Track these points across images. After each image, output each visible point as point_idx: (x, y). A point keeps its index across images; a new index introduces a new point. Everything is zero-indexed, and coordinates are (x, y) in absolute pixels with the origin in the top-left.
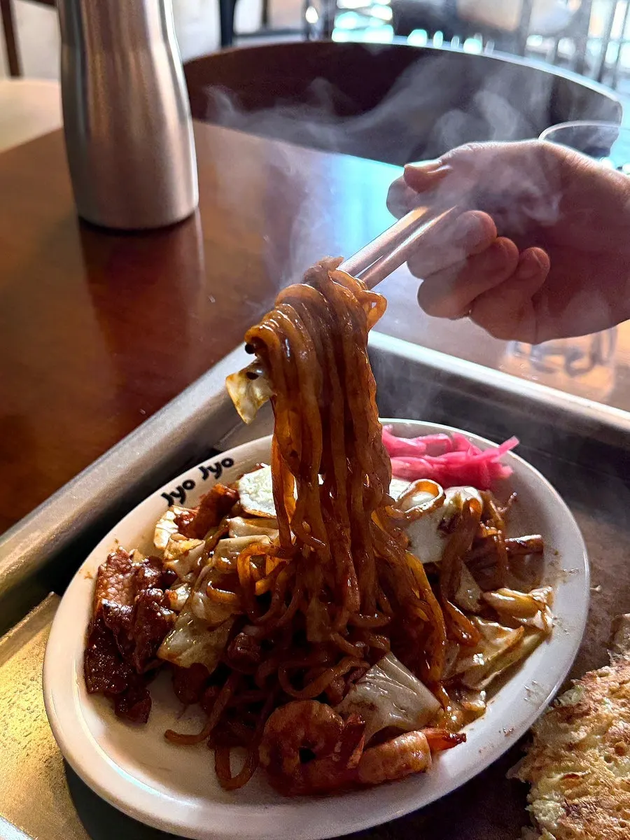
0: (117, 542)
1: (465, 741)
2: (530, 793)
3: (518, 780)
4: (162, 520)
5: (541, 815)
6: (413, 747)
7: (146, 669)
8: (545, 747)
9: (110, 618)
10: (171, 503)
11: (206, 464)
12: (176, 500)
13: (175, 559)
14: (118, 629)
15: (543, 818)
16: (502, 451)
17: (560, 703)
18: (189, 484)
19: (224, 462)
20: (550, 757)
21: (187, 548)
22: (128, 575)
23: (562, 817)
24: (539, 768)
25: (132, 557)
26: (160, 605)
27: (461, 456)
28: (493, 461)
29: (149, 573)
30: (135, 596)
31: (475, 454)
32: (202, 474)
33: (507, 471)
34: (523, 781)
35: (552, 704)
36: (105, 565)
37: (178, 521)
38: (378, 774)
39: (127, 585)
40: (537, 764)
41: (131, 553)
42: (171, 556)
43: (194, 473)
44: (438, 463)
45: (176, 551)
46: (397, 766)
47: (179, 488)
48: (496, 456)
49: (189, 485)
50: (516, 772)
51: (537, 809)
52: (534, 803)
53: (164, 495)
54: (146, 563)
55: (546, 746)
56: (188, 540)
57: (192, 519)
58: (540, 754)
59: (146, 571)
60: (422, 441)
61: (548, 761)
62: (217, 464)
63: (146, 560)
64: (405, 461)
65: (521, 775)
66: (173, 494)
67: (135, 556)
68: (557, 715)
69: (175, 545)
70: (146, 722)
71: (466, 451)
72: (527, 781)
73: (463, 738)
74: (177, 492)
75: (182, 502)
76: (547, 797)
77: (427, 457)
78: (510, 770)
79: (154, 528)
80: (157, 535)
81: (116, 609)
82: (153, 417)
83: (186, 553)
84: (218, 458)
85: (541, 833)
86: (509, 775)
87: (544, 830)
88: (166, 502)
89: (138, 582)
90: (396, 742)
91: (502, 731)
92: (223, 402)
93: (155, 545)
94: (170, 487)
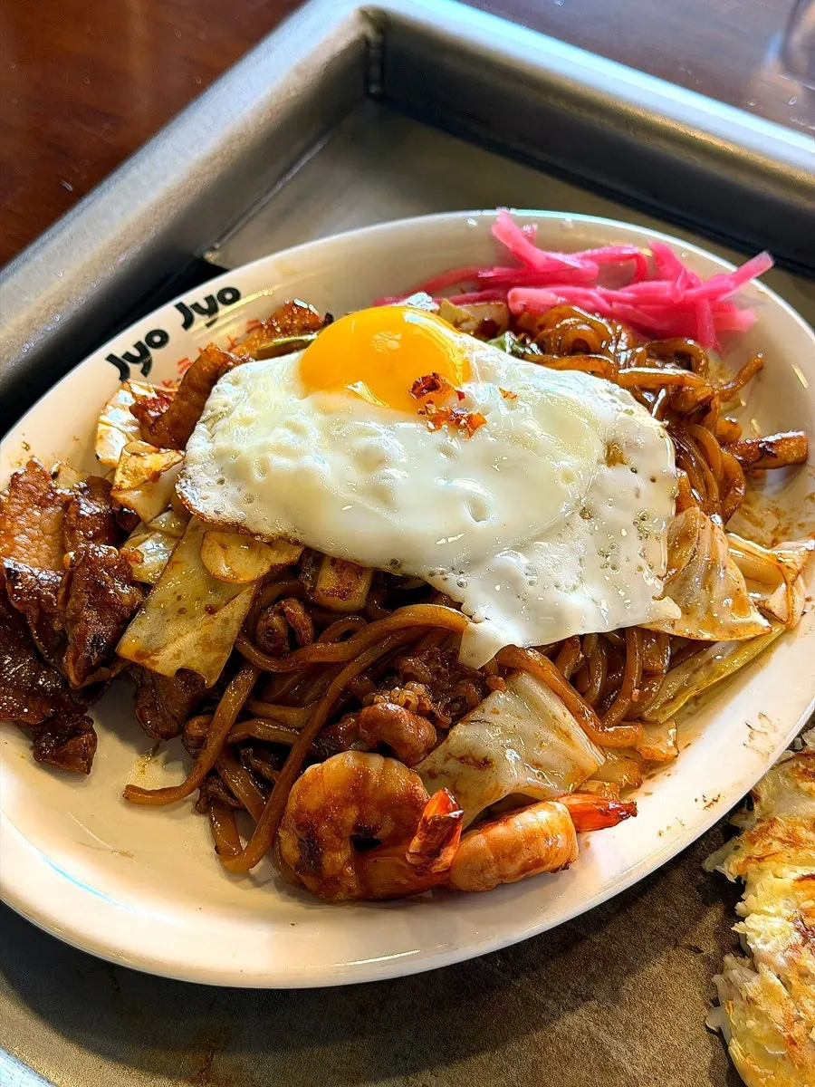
0: (27, 448)
1: (635, 815)
2: (742, 900)
3: (723, 877)
4: (109, 407)
5: (758, 941)
6: (547, 829)
7: (87, 683)
8: (773, 822)
9: (19, 592)
10: (125, 374)
11: (189, 298)
12: (135, 369)
13: (135, 489)
14: (35, 613)
15: (761, 946)
16: (740, 279)
17: (804, 744)
18: (159, 338)
19: (222, 293)
20: (780, 839)
21: (157, 468)
22: (51, 510)
23: (794, 948)
24: (760, 859)
25: (55, 476)
26: (112, 577)
27: (664, 288)
28: (723, 298)
29: (89, 508)
30: (64, 550)
31: (690, 286)
32: (181, 318)
33: (745, 316)
34: (732, 879)
35: (792, 747)
36: (7, 492)
37: (139, 410)
38: (488, 876)
39: (50, 530)
40: (757, 851)
41: (54, 469)
42: (127, 484)
43: (165, 317)
44: (620, 301)
45: (135, 473)
46: (519, 863)
47: (138, 346)
48: (727, 290)
49: (157, 339)
50: (721, 863)
51: (753, 930)
52: (747, 919)
53: (112, 358)
54: (82, 490)
55: (775, 819)
56: (158, 452)
57: (165, 409)
58: (764, 832)
59: (83, 506)
60: (592, 258)
61: (776, 846)
62: (209, 299)
63: (83, 485)
64: (559, 294)
65: (730, 871)
66: (128, 356)
67: (61, 474)
68: (798, 765)
69: (134, 463)
70: (88, 773)
71: (672, 278)
72: (739, 879)
73: (631, 811)
74: (136, 353)
75: (145, 371)
76: (771, 910)
77: (600, 289)
78: (712, 857)
79: (98, 422)
80: (101, 438)
81: (30, 577)
82: (87, 200)
83: (156, 476)
84: (212, 287)
85: (755, 969)
86: (708, 865)
87: (763, 967)
88: (116, 371)
89: (67, 526)
90: (518, 823)
91: (701, 798)
92: (219, 169)
93: (98, 457)
94: (123, 343)
